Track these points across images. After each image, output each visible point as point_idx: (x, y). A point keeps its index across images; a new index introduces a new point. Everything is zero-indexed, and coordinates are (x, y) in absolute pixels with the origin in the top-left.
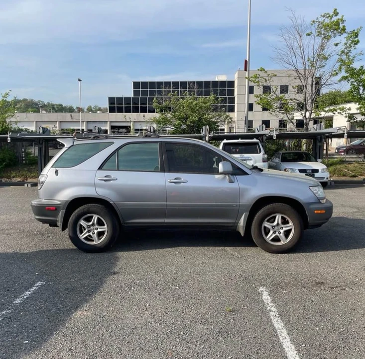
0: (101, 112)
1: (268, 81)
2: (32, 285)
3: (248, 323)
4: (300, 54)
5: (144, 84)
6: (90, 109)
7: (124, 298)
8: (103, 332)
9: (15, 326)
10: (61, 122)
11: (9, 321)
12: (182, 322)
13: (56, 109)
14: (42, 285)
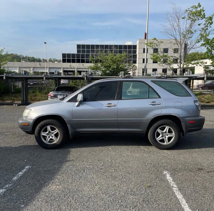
0: (58, 62)
1: (158, 46)
2: (23, 168)
3: (160, 195)
4: (178, 30)
5: (83, 46)
6: (50, 60)
7: (81, 177)
8: (71, 200)
9: (15, 195)
10: (34, 67)
11: (11, 192)
12: (119, 193)
13: (31, 60)
14: (29, 168)
